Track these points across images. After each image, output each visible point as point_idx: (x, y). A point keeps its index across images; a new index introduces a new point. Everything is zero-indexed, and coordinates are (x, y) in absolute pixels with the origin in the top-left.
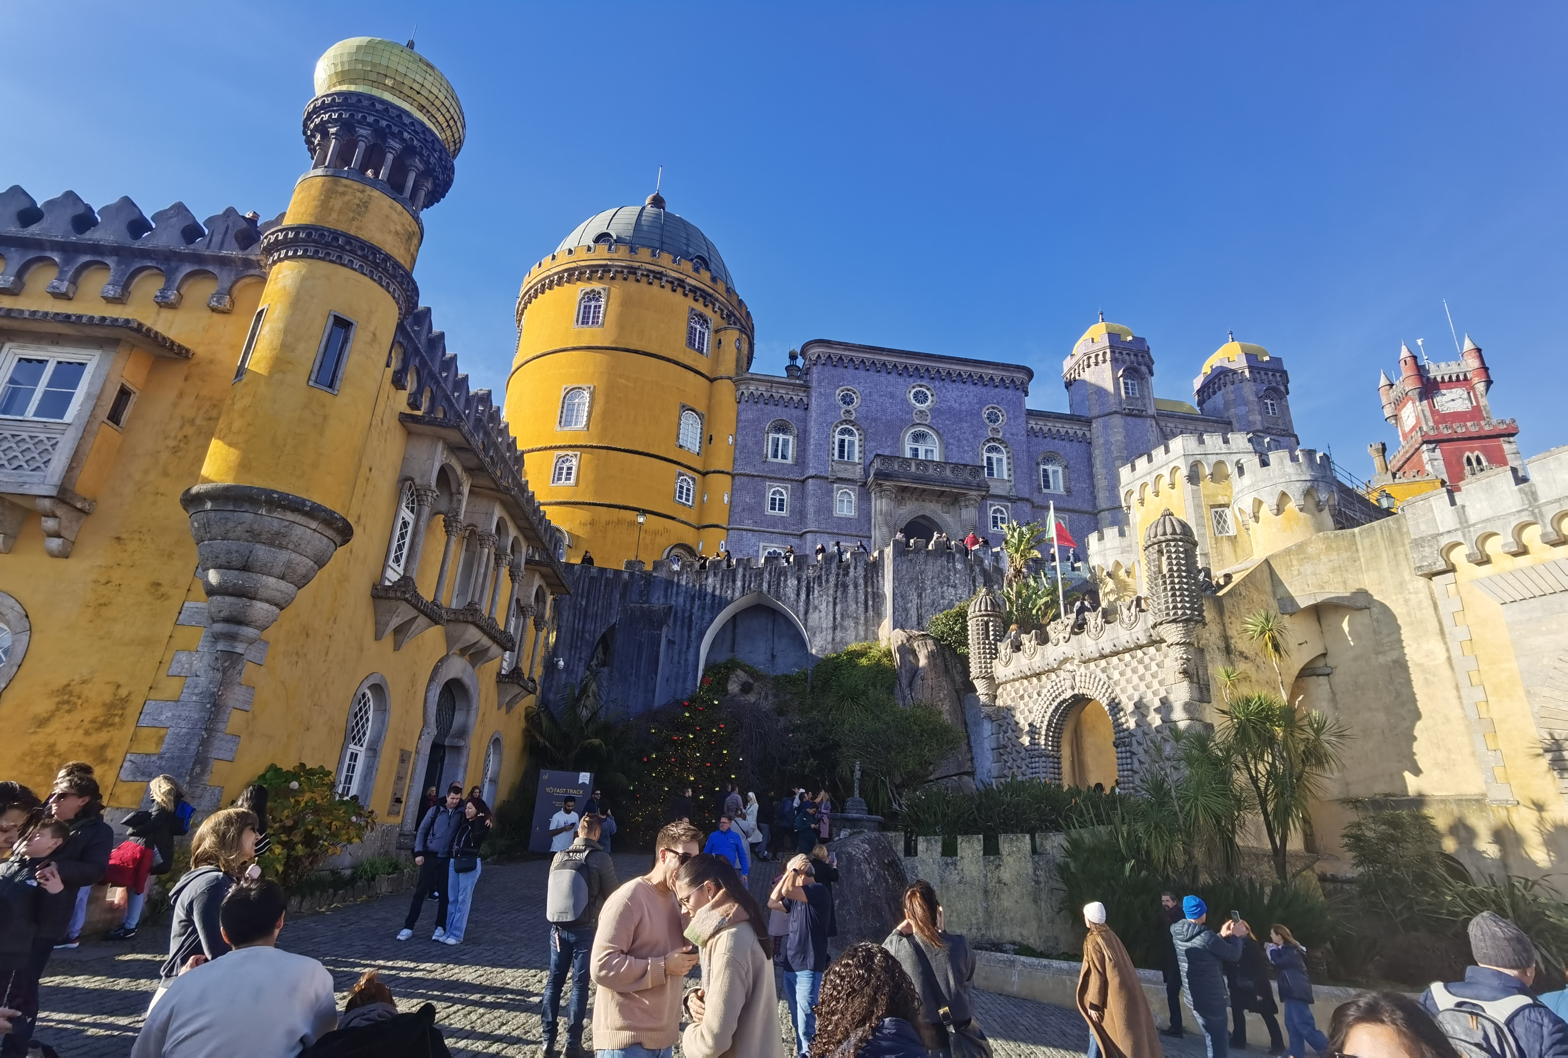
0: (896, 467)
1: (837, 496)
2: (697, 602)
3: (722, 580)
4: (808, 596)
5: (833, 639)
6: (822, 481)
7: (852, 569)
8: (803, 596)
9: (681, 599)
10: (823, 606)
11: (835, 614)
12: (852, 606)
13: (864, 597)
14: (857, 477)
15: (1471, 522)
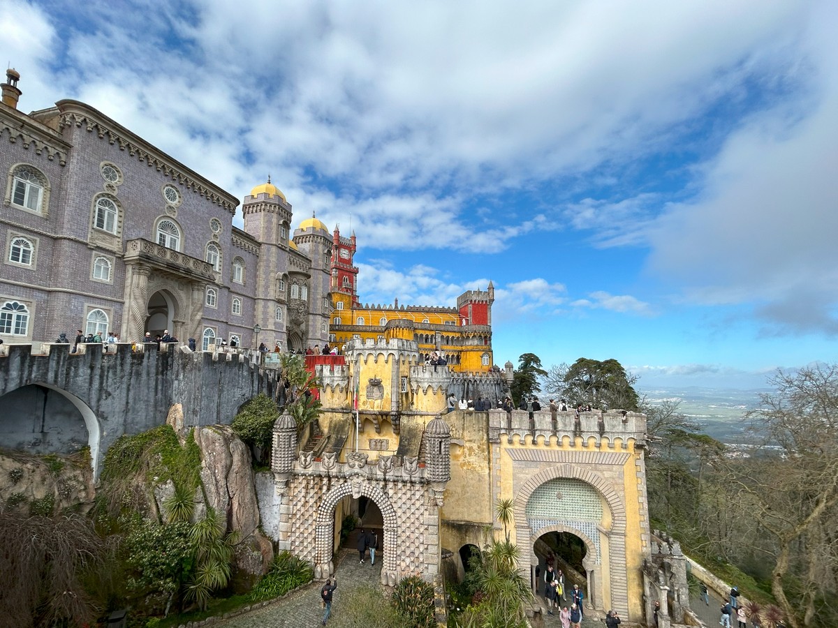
0: (156, 253)
1: (95, 262)
4: (101, 383)
5: (125, 421)
6: (80, 246)
7: (145, 360)
8: (96, 384)
10: (116, 393)
11: (127, 399)
12: (143, 391)
13: (154, 383)
14: (115, 249)
15: (512, 428)
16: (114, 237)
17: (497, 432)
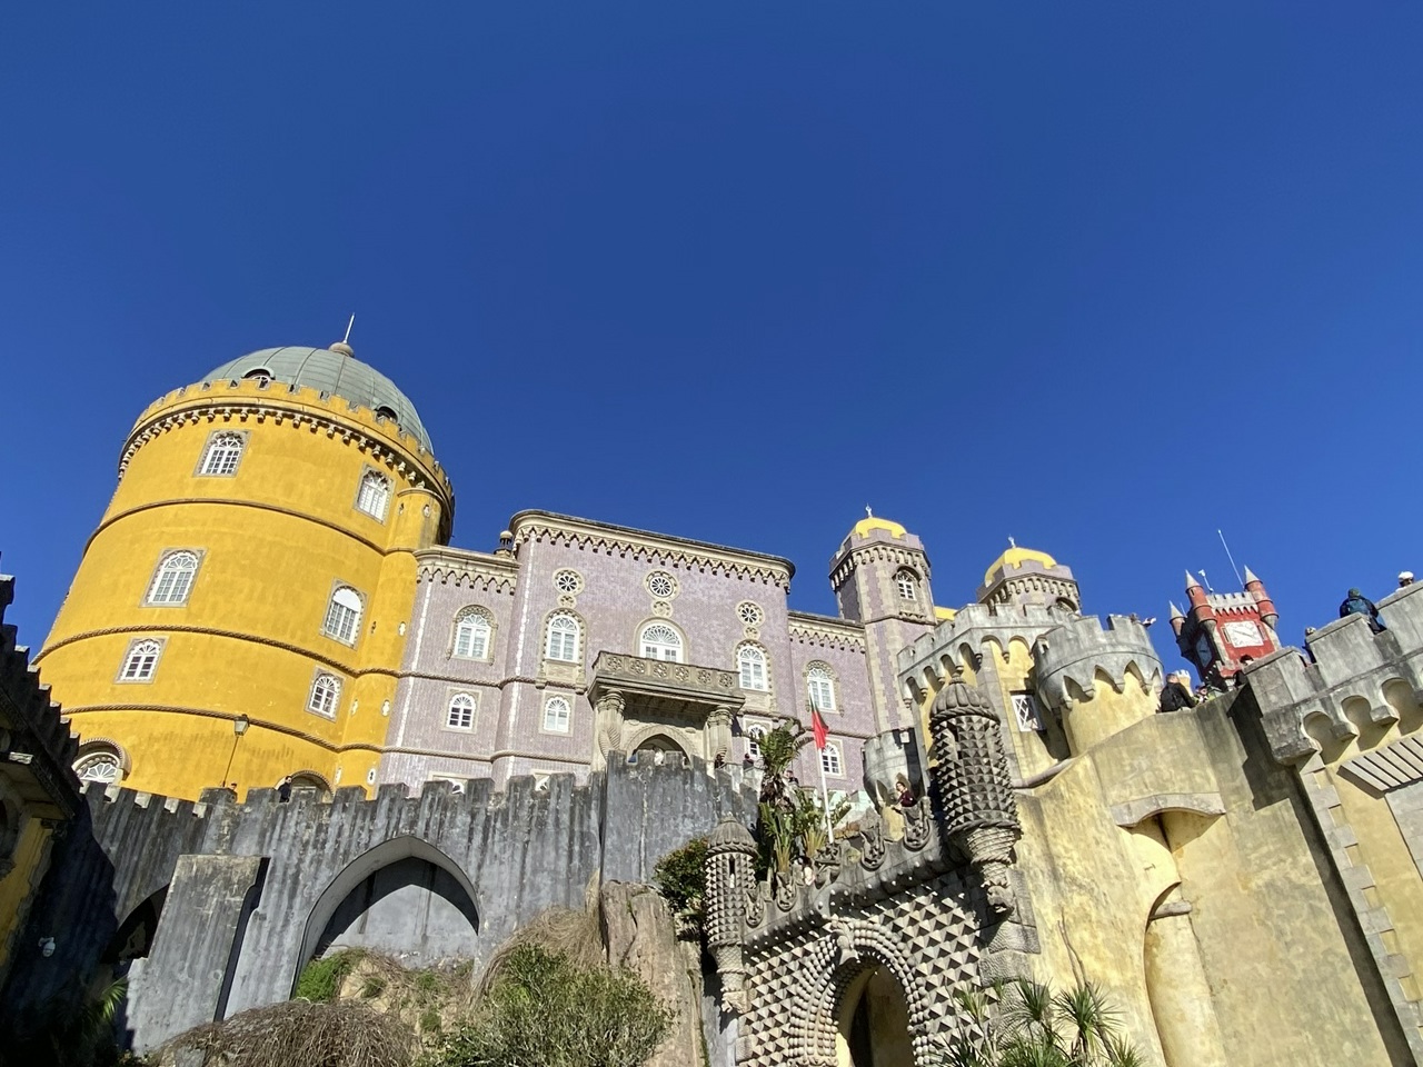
0: (627, 669)
1: (546, 706)
2: (311, 852)
3: (355, 818)
4: (485, 839)
5: (518, 906)
6: (527, 686)
7: (552, 801)
8: (478, 839)
9: (285, 849)
10: (506, 856)
11: (523, 867)
12: (549, 853)
13: (567, 841)
14: (572, 681)
15: (1330, 686)
16: (573, 665)
17: (1287, 722)
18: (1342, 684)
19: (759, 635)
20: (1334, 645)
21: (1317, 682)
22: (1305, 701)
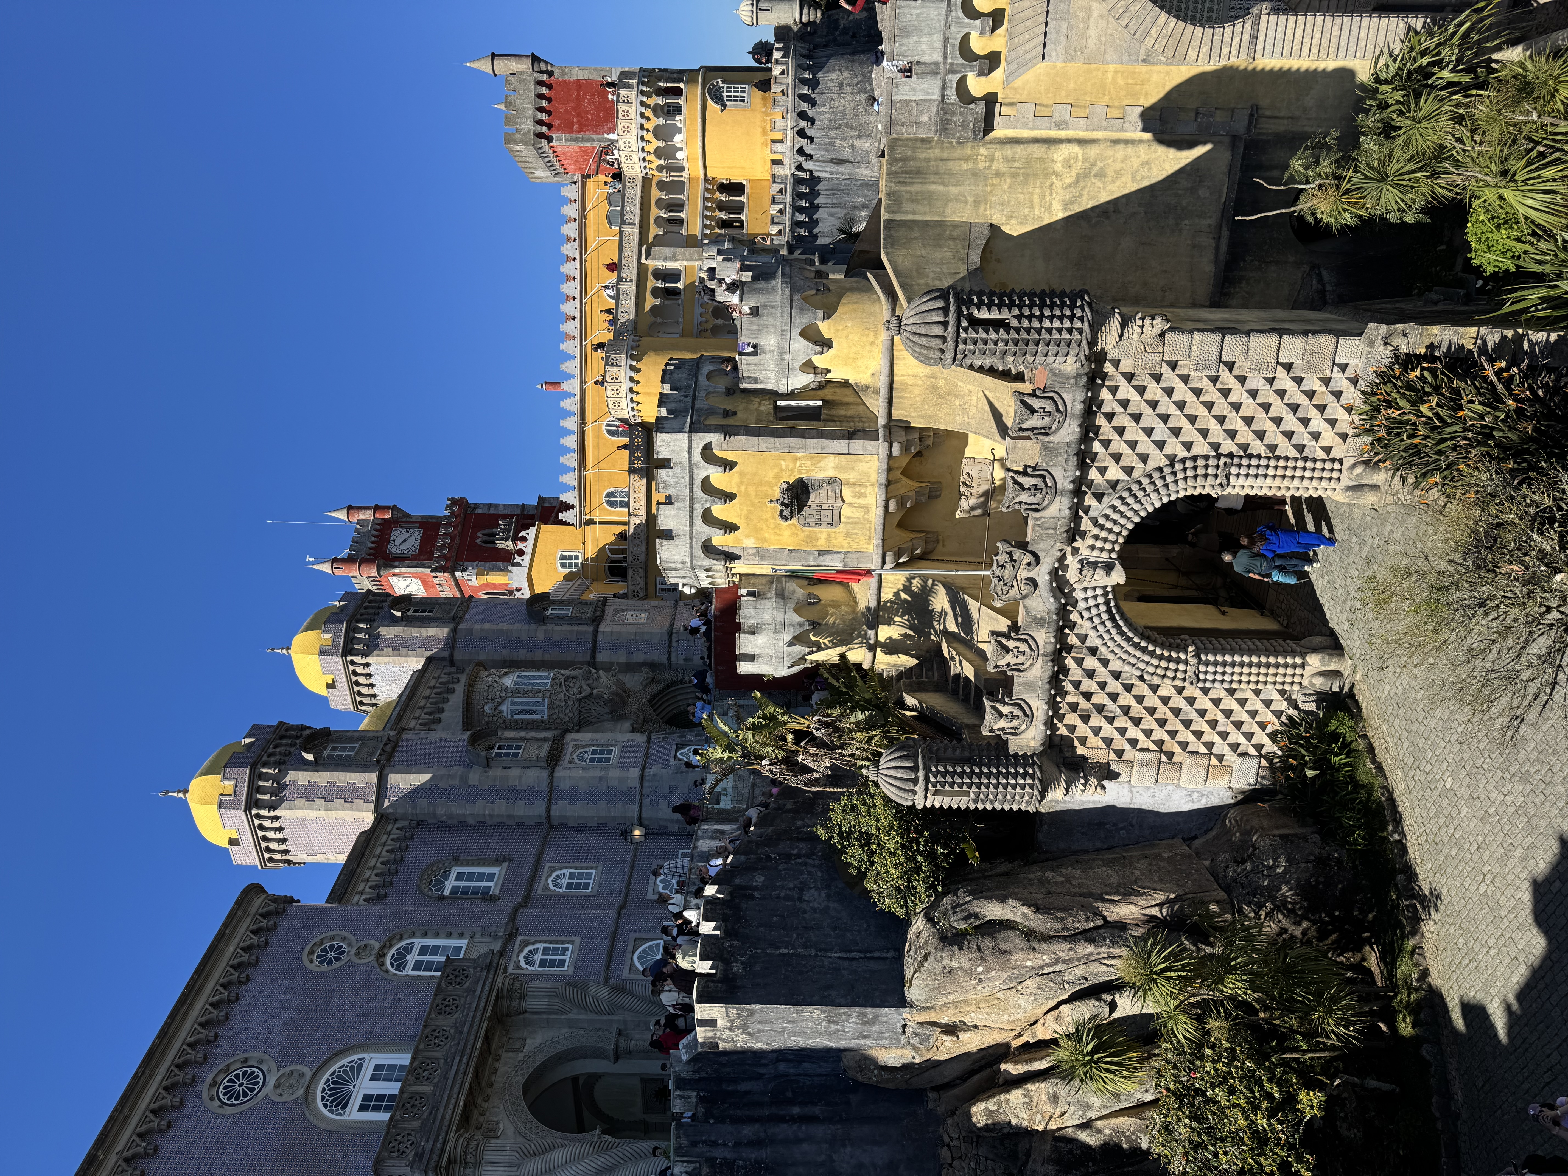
12: (804, 1154)
13: (784, 1126)
15: (940, 59)
17: (953, 114)
18: (945, 47)
19: (372, 942)
20: (907, 37)
21: (933, 70)
22: (944, 88)
